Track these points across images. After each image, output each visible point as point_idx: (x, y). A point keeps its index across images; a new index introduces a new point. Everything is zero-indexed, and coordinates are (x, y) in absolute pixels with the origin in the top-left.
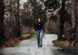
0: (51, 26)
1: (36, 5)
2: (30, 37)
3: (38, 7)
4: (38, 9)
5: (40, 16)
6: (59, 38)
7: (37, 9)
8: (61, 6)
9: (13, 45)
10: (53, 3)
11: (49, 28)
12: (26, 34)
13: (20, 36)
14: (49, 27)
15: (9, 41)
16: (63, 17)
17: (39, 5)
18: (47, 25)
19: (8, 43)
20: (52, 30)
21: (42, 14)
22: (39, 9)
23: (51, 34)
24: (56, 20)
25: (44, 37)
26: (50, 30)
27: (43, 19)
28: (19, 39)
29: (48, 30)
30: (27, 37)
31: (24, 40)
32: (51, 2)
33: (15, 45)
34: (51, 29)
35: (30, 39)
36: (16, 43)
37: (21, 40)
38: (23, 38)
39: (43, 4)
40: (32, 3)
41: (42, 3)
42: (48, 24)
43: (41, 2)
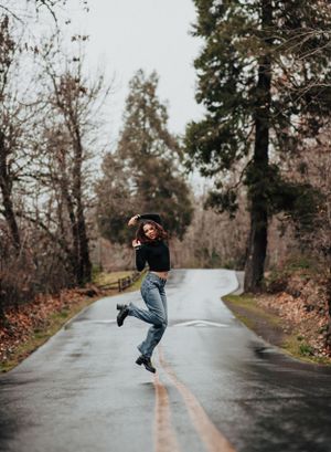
0: (208, 238)
1: (151, 162)
2: (129, 282)
3: (156, 170)
4: (157, 176)
5: (167, 201)
6: (250, 285)
7: (153, 176)
8: (252, 146)
9: (49, 324)
10: (218, 134)
11: (199, 249)
12: (112, 274)
13: (89, 280)
14: (199, 245)
15: (38, 303)
16: (266, 196)
17: (163, 160)
18: (193, 237)
19: (21, 317)
20: (210, 253)
21: (174, 196)
22: (160, 174)
23: (207, 267)
24: (235, 208)
25: (185, 280)
26: (203, 253)
27: (178, 215)
28: (81, 294)
29: (196, 256)
30: (117, 285)
31: (106, 295)
32: (209, 133)
33: (57, 323)
34: (206, 251)
35: (132, 293)
36: (65, 315)
37: (91, 299)
38: (99, 287)
39: (174, 158)
40: (134, 155)
41: (172, 154)
42: (195, 234)
43: (169, 151)
